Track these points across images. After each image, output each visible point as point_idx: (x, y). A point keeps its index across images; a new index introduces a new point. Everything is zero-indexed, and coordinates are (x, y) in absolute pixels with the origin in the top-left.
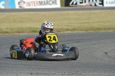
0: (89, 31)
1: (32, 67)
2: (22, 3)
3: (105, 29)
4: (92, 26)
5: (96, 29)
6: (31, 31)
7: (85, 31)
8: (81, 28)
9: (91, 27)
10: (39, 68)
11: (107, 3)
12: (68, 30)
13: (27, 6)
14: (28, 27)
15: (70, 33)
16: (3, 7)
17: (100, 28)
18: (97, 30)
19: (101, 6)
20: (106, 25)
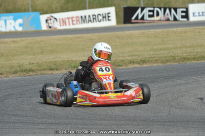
0: (168, 64)
1: (80, 127)
2: (52, 21)
3: (196, 58)
4: (173, 55)
6: (71, 66)
7: (162, 62)
8: (154, 59)
9: (171, 56)
11: (195, 14)
12: (134, 62)
13: (60, 25)
14: (66, 59)
15: (137, 68)
16: (20, 29)
17: (187, 57)
18: (183, 61)
19: (185, 19)
20: (197, 52)
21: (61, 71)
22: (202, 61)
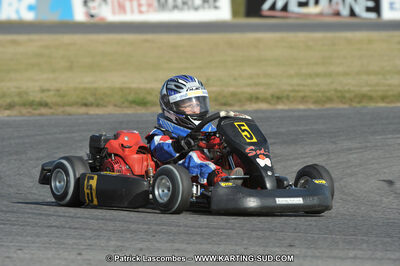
0: (328, 106)
1: (133, 226)
2: (96, 4)
3: (387, 97)
4: (339, 88)
5: (356, 96)
6: (127, 100)
7: (316, 102)
8: (301, 94)
9: (336, 91)
10: (156, 233)
11: (394, 6)
12: (257, 98)
13: (114, 13)
14: (118, 85)
16: (29, 16)
17: (370, 93)
18: (359, 102)
19: (372, 15)
20: (389, 85)
21: (104, 109)
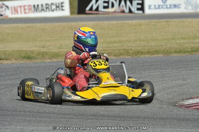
2: (3, 9)
3: (150, 52)
6: (21, 56)
9: (125, 49)
11: (151, 7)
13: (12, 13)
17: (141, 50)
18: (136, 55)
20: (151, 46)
21: (10, 61)
22: (155, 56)
